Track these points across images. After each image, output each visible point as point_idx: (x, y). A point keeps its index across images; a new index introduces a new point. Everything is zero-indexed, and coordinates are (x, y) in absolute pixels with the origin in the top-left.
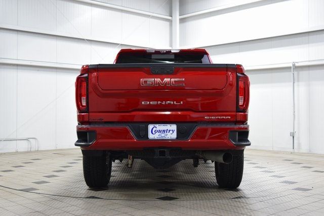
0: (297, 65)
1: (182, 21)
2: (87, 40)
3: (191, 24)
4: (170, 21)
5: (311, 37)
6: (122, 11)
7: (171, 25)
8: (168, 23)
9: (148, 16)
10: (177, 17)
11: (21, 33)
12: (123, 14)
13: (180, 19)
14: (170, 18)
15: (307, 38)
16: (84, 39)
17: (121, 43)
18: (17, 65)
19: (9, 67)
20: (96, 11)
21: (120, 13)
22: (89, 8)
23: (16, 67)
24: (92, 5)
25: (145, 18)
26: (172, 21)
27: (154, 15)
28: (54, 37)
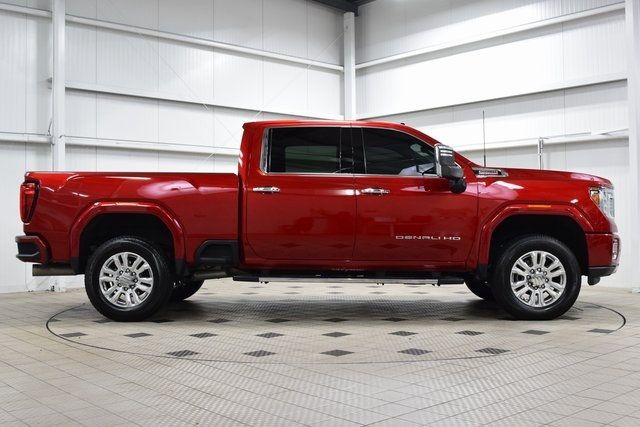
0: (546, 142)
1: (360, 72)
2: (209, 105)
3: (372, 78)
4: (341, 74)
5: (569, 97)
6: (263, 58)
7: (342, 80)
8: (337, 77)
9: (306, 66)
10: (351, 66)
13: (357, 70)
14: (341, 68)
15: (562, 98)
16: (202, 105)
17: (261, 109)
18: (96, 148)
19: (83, 150)
20: (222, 57)
21: (260, 62)
22: (210, 54)
23: (94, 151)
24: (214, 49)
25: (301, 69)
26: (343, 73)
27: (315, 64)
28: (153, 101)
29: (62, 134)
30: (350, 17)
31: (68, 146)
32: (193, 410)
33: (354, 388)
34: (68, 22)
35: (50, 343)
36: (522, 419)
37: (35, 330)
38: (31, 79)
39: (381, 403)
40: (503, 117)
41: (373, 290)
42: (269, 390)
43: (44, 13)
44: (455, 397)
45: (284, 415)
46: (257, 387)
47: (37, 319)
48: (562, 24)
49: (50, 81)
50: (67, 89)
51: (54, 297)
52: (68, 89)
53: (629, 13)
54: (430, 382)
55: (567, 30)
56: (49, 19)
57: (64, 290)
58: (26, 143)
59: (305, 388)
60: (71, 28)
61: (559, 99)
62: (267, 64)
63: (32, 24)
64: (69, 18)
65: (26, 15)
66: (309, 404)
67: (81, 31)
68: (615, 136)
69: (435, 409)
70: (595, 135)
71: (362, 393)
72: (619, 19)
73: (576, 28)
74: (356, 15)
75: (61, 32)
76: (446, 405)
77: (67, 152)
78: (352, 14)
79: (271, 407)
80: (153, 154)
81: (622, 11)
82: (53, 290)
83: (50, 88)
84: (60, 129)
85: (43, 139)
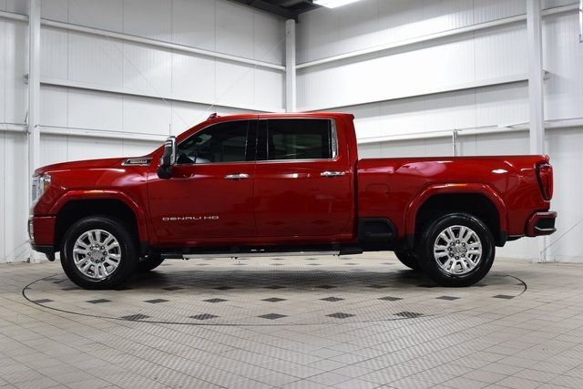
0: (459, 133)
1: (300, 72)
2: (167, 100)
3: (312, 77)
4: (283, 73)
5: (479, 95)
6: (215, 58)
7: (284, 79)
8: (280, 75)
10: (292, 67)
13: (297, 70)
14: (282, 68)
15: (473, 96)
16: (162, 99)
17: (213, 103)
18: (68, 136)
19: (56, 138)
20: (179, 58)
21: (212, 62)
22: (168, 54)
23: (65, 139)
24: (172, 50)
25: (248, 68)
26: (285, 72)
27: (260, 64)
28: (119, 96)
29: (37, 123)
30: (291, 24)
31: (42, 134)
32: (152, 367)
33: (293, 347)
34: (43, 25)
35: (25, 308)
36: (438, 372)
37: (13, 296)
38: (10, 75)
39: (317, 359)
40: (423, 112)
41: (311, 262)
42: (219, 349)
43: (21, 17)
44: (381, 353)
45: (232, 370)
46: (208, 346)
47: (15, 288)
48: (474, 32)
49: (27, 77)
51: (29, 267)
52: (42, 84)
53: (530, 24)
54: (360, 340)
55: (477, 37)
56: (27, 22)
57: (39, 262)
59: (250, 346)
60: (46, 31)
61: (471, 96)
62: (218, 64)
63: (10, 27)
64: (44, 22)
65: (6, 19)
66: (254, 360)
67: (54, 32)
68: (518, 128)
69: (363, 364)
70: (502, 127)
71: (301, 351)
72: (522, 28)
73: (485, 36)
74: (297, 22)
75: (37, 34)
76: (373, 360)
77: (41, 139)
78: (293, 21)
79: (220, 364)
80: (118, 142)
81: (524, 21)
82: (28, 261)
83: (27, 83)
84: (36, 119)
85: (20, 129)
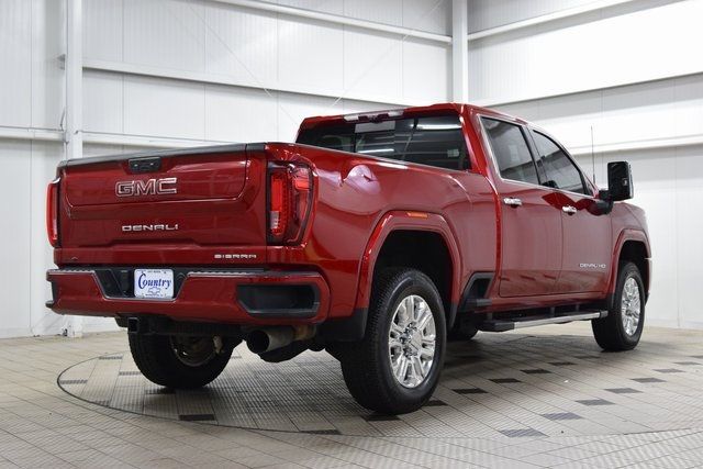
1: (474, 44)
2: (270, 91)
3: (493, 53)
4: (449, 47)
6: (343, 26)
7: (450, 55)
8: (443, 51)
9: (401, 36)
10: (463, 37)
11: (129, 78)
12: (346, 32)
13: (469, 42)
14: (448, 39)
16: (262, 90)
17: (340, 95)
18: (124, 147)
20: (288, 26)
21: (337, 33)
22: (272, 21)
24: (277, 14)
25: (393, 41)
26: (451, 46)
27: (414, 33)
28: (198, 86)
29: (78, 128)
31: (85, 144)
38: (38, 57)
49: (63, 59)
50: (86, 70)
51: (67, 344)
57: (80, 335)
58: (31, 141)
62: (348, 34)
77: (84, 152)
82: (65, 335)
83: (63, 68)
84: (76, 122)
85: (53, 136)
